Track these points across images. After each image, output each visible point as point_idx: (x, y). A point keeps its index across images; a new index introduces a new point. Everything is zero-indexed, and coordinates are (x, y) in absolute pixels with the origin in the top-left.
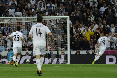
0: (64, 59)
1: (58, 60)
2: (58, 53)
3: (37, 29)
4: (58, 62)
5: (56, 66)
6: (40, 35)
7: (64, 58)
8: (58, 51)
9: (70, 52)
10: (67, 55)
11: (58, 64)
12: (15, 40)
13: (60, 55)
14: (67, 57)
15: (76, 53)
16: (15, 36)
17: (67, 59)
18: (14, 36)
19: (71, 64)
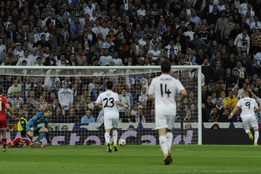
0: (193, 137)
1: (182, 138)
2: (182, 126)
3: (161, 85)
4: (182, 142)
5: (180, 148)
6: (167, 95)
7: (192, 135)
8: (182, 123)
9: (203, 125)
10: (197, 129)
11: (182, 145)
12: (106, 106)
13: (186, 130)
14: (197, 134)
15: (212, 127)
16: (106, 99)
17: (197, 137)
18: (104, 100)
19: (203, 145)
